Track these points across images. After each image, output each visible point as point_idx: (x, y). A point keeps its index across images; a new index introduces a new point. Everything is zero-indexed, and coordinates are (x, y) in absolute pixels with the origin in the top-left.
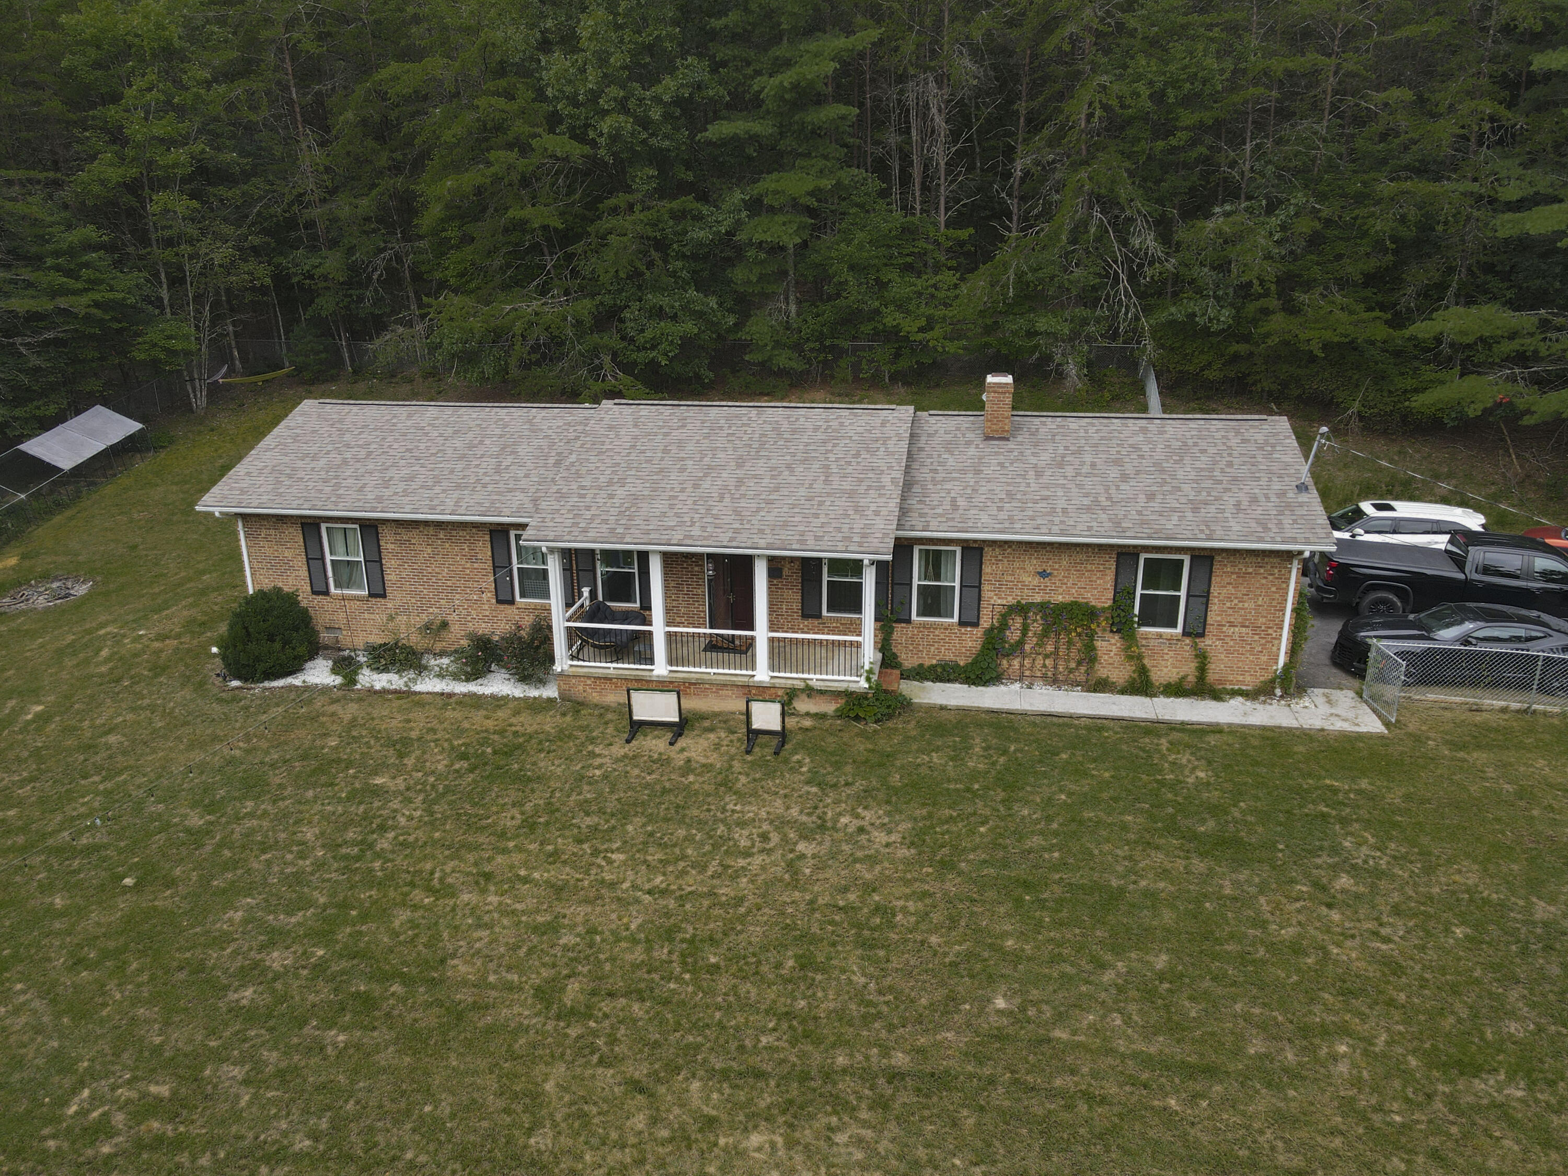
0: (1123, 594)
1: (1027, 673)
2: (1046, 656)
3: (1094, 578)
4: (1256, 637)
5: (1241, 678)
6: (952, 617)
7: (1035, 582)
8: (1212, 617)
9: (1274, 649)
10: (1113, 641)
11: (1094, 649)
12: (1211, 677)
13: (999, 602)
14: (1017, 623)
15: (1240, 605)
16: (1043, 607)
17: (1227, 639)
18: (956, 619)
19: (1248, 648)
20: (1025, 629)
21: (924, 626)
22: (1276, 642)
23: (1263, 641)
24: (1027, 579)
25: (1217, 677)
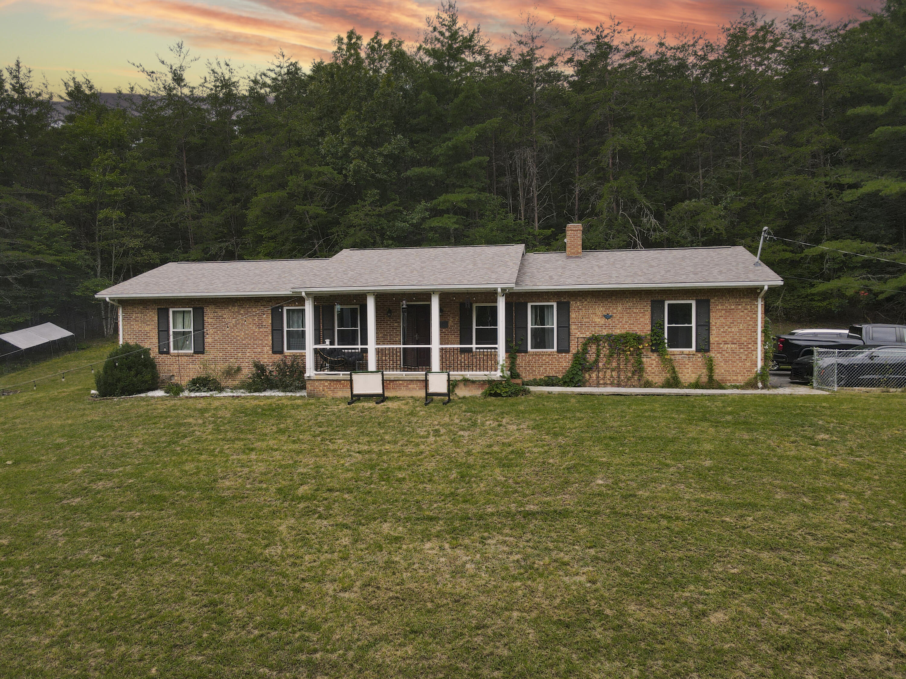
0: (657, 326)
1: (601, 382)
2: (613, 370)
3: (638, 318)
4: (742, 350)
5: (735, 378)
6: (553, 348)
7: (603, 322)
8: (713, 339)
9: (754, 357)
10: (653, 358)
11: (641, 363)
12: (716, 377)
13: (581, 336)
14: (593, 349)
15: (729, 330)
16: (609, 337)
17: (724, 353)
18: (555, 349)
19: (737, 357)
20: (598, 351)
21: (536, 354)
22: (754, 353)
23: (746, 353)
24: (597, 320)
25: (720, 378)
